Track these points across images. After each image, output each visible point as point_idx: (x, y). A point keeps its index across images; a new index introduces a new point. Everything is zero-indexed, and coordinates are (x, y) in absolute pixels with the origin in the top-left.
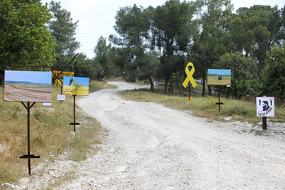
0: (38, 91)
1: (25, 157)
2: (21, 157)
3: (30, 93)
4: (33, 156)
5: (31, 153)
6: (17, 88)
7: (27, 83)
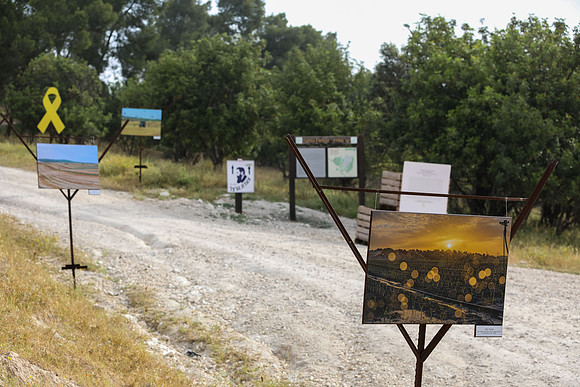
0: (81, 174)
1: (67, 267)
2: (63, 268)
3: (72, 176)
4: (78, 267)
5: (76, 263)
6: (54, 169)
7: (67, 162)
